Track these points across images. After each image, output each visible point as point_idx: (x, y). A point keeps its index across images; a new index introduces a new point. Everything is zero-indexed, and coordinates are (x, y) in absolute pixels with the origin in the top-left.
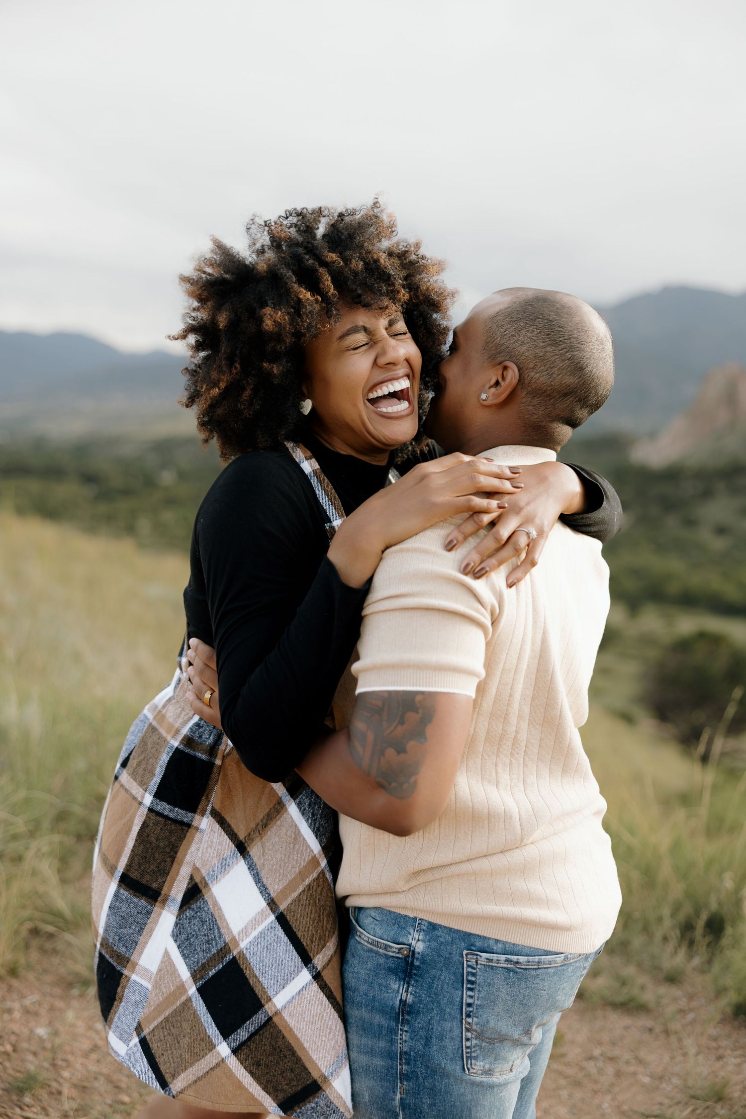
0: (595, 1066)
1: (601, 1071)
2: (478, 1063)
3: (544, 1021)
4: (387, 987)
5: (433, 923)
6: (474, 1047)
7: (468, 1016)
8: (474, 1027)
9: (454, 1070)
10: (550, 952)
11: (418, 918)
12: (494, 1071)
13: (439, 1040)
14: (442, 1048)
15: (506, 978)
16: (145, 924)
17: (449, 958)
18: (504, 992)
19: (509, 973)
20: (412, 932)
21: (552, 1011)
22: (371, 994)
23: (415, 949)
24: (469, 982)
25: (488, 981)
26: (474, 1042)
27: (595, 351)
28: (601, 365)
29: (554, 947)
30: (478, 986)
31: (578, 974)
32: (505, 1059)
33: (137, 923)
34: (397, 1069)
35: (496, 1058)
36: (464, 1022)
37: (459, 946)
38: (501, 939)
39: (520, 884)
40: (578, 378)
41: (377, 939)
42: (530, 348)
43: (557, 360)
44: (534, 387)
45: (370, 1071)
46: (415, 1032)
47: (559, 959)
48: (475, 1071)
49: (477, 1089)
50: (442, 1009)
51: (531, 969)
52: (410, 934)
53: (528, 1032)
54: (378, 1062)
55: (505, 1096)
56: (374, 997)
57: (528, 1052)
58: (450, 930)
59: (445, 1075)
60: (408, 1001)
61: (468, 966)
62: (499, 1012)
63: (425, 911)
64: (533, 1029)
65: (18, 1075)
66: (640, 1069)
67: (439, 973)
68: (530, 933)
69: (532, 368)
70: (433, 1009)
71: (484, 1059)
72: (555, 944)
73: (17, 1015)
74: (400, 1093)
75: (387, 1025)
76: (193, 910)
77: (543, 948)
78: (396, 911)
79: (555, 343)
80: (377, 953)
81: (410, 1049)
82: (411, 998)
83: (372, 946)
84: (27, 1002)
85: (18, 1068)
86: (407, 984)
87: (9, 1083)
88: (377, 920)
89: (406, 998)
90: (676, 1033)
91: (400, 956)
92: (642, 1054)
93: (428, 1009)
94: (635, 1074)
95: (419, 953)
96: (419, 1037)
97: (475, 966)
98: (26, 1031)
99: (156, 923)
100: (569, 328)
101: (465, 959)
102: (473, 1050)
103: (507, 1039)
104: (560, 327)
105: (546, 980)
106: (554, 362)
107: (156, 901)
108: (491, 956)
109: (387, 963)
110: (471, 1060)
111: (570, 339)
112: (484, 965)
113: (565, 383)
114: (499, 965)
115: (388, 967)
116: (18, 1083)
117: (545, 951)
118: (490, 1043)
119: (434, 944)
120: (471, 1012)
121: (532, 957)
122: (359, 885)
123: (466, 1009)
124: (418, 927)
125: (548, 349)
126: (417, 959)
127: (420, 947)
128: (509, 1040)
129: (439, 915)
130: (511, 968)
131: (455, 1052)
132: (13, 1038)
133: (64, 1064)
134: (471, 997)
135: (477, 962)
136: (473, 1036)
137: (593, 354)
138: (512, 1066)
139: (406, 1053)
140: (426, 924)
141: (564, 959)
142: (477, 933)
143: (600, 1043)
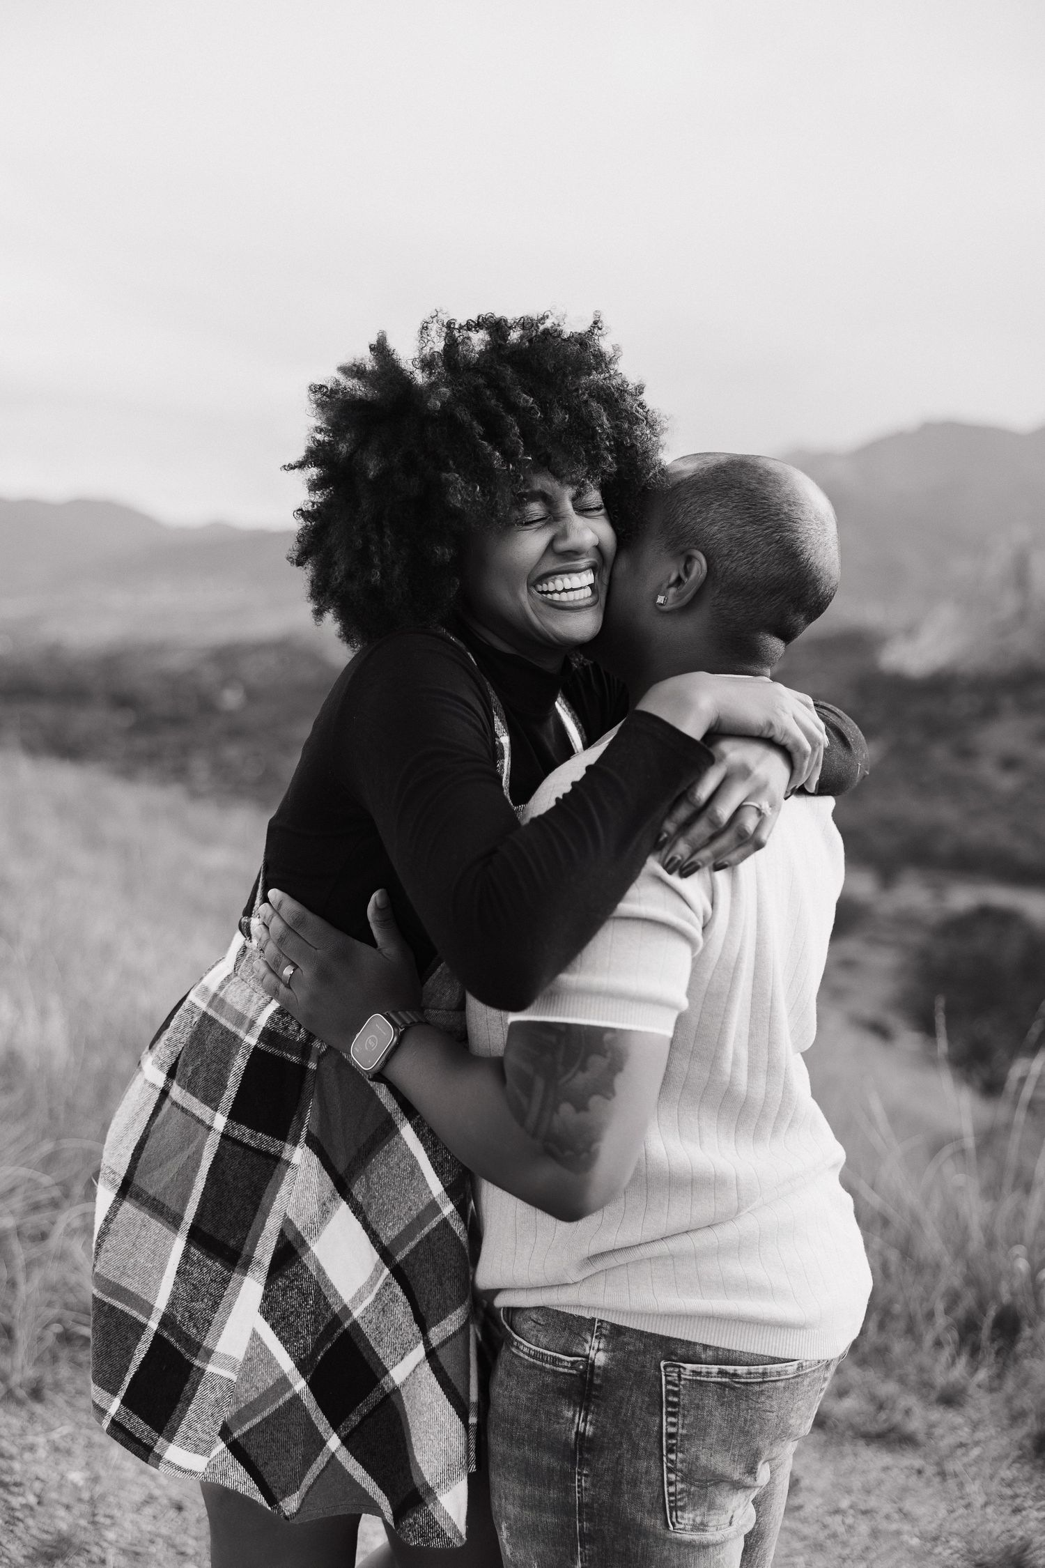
0: (843, 1523)
1: (850, 1528)
2: (686, 1515)
3: (774, 1455)
4: (558, 1415)
5: (618, 1326)
6: (680, 1493)
7: (670, 1451)
8: (679, 1466)
9: (654, 1527)
10: (779, 1359)
11: (597, 1320)
12: (707, 1526)
13: (631, 1486)
14: (637, 1497)
15: (720, 1397)
16: (222, 1296)
17: (641, 1373)
18: (718, 1417)
19: (725, 1390)
20: (589, 1338)
21: (783, 1440)
22: (536, 1426)
23: (594, 1361)
24: (670, 1404)
25: (695, 1402)
26: (680, 1486)
27: (812, 532)
28: (821, 551)
29: (783, 1353)
30: (683, 1408)
31: (817, 1387)
32: (722, 1508)
33: (211, 1294)
34: (576, 1528)
35: (711, 1507)
36: (665, 1459)
37: (654, 1356)
38: (711, 1344)
39: (736, 1268)
40: (790, 569)
41: (541, 1350)
42: (724, 527)
43: (761, 543)
44: (729, 581)
45: (538, 1532)
46: (597, 1476)
47: (791, 1368)
48: (682, 1526)
49: (686, 1551)
50: (634, 1443)
51: (753, 1383)
52: (587, 1342)
53: (751, 1471)
54: (549, 1519)
55: (724, 1559)
56: (540, 1430)
57: (752, 1497)
58: (641, 1334)
59: (642, 1532)
60: (587, 1434)
61: (668, 1383)
62: (712, 1444)
63: (606, 1310)
64: (760, 1466)
65: (45, 1536)
66: (906, 1527)
67: (628, 1394)
68: (750, 1334)
69: (726, 556)
70: (621, 1443)
71: (694, 1510)
72: (784, 1347)
73: (42, 1453)
74: (581, 1560)
75: (559, 1467)
76: (287, 1277)
77: (769, 1354)
78: (567, 1311)
79: (757, 520)
80: (542, 1369)
81: (593, 1499)
82: (592, 1429)
83: (535, 1361)
84: (55, 1436)
85: (46, 1528)
86: (585, 1410)
87: (34, 1548)
88: (540, 1324)
89: (585, 1429)
90: (956, 1475)
91: (575, 1372)
92: (908, 1505)
93: (615, 1443)
94: (898, 1533)
95: (599, 1367)
96: (604, 1483)
97: (677, 1382)
98: (55, 1477)
99: (236, 1294)
100: (776, 500)
101: (663, 1373)
102: (679, 1497)
103: (723, 1481)
104: (764, 498)
105: (774, 1397)
106: (756, 546)
107: (235, 1265)
108: (698, 1368)
109: (556, 1383)
110: (676, 1512)
111: (778, 514)
112: (689, 1380)
113: (772, 574)
114: (709, 1379)
115: (557, 1388)
116: (46, 1549)
117: (772, 1358)
118: (701, 1487)
119: (619, 1355)
120: (673, 1445)
121: (754, 1367)
122: (514, 1276)
123: (666, 1441)
124: (596, 1332)
125: (747, 528)
126: (598, 1375)
127: (600, 1359)
128: (727, 1482)
129: (625, 1314)
130: (726, 1382)
131: (654, 1501)
132: (37, 1486)
133: (108, 1521)
134: (673, 1424)
135: (679, 1376)
136: (678, 1478)
137: (810, 537)
138: (732, 1517)
139: (587, 1505)
140: (608, 1327)
141: (798, 1369)
142: (679, 1337)
143: (849, 1491)
